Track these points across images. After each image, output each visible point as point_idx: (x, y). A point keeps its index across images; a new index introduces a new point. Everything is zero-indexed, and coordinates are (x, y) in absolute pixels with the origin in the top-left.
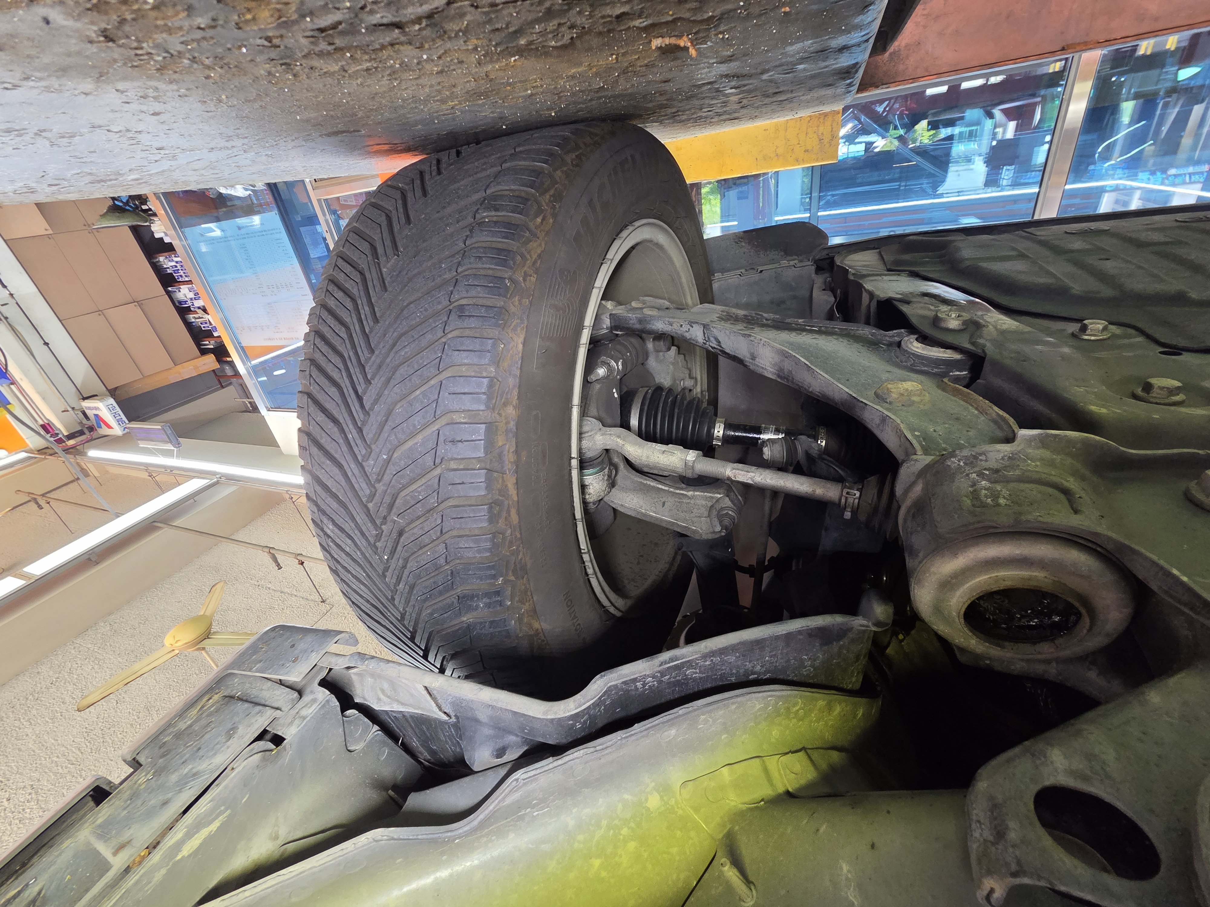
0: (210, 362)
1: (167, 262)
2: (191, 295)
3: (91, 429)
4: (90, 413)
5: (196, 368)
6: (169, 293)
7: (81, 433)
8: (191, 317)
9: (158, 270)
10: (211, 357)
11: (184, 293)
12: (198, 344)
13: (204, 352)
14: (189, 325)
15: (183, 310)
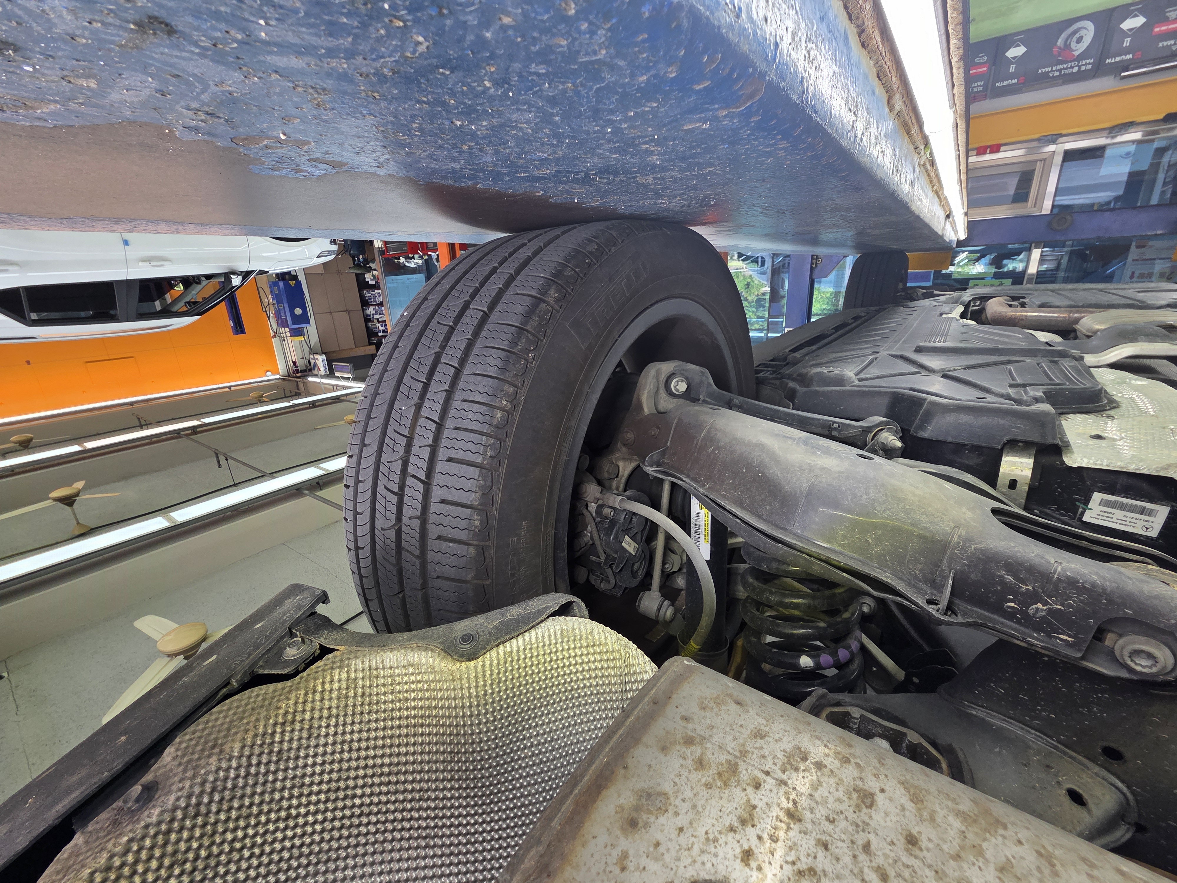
0: (372, 349)
1: (367, 294)
2: (374, 312)
3: (310, 370)
4: (312, 362)
5: (365, 351)
6: (363, 310)
7: (305, 371)
8: (370, 324)
9: (362, 297)
10: (374, 346)
11: (371, 310)
12: (369, 339)
13: (370, 344)
14: (367, 328)
15: (367, 319)
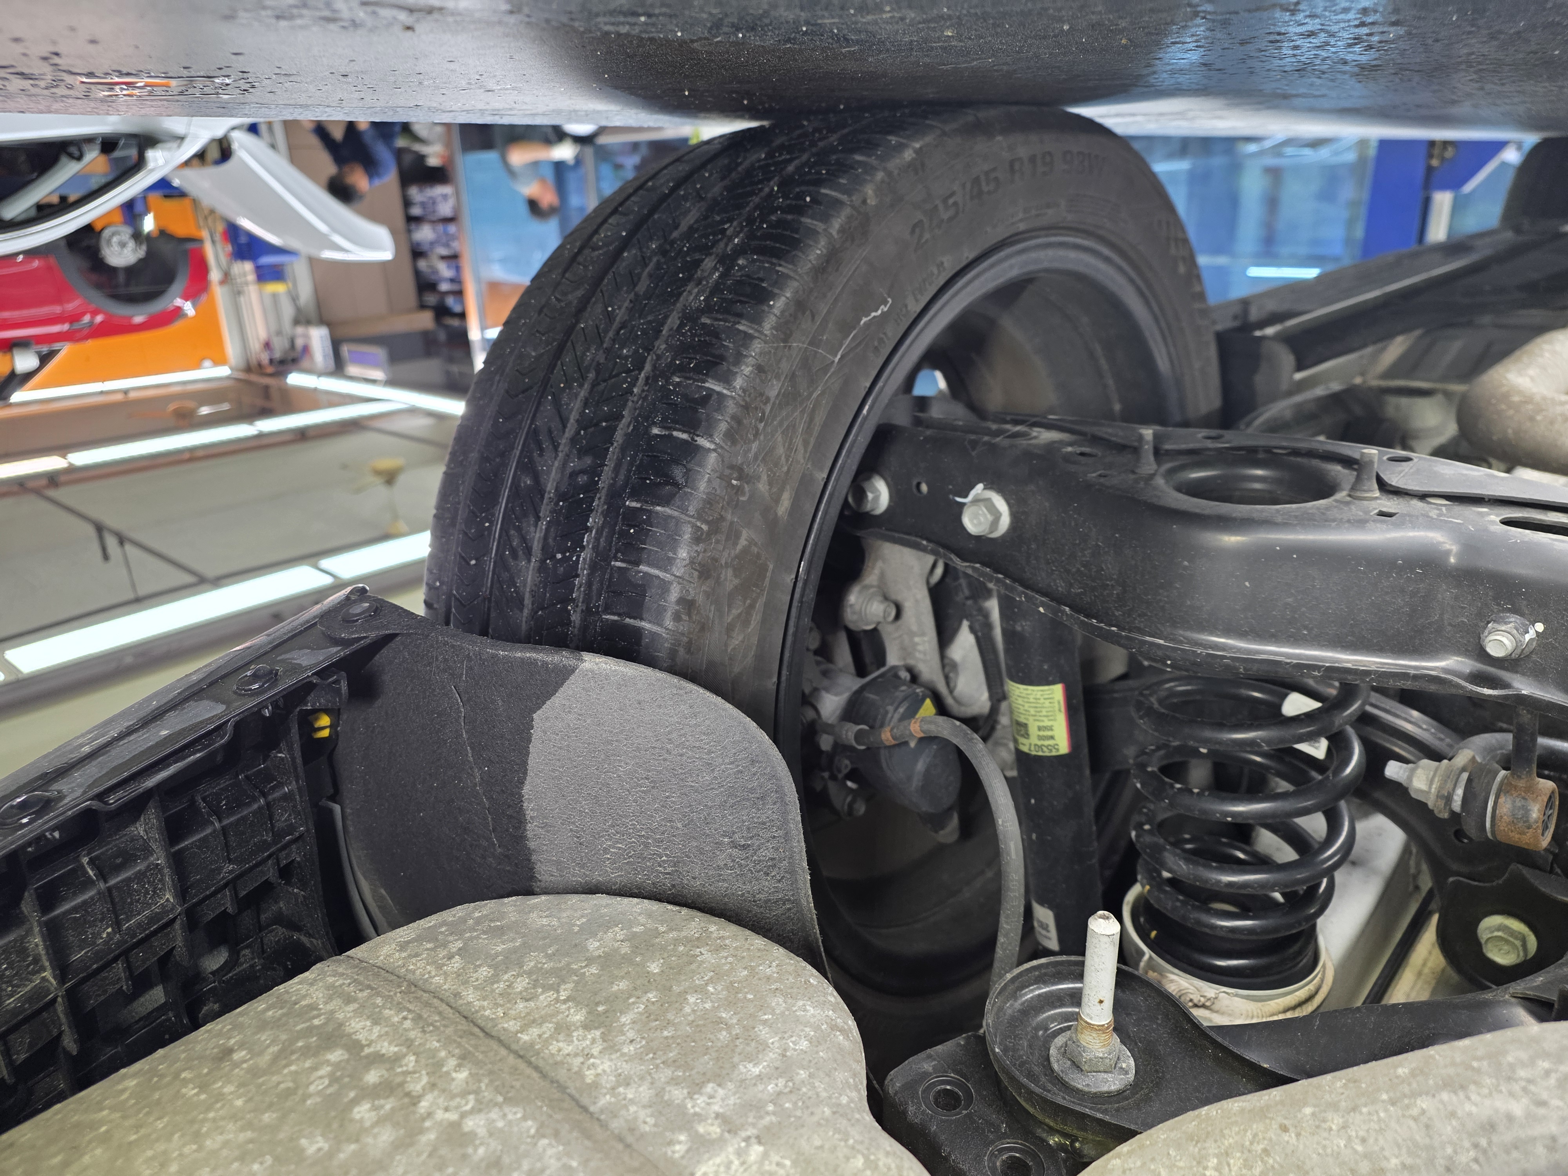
0: (425, 320)
2: (433, 238)
3: (295, 359)
4: (300, 341)
5: (411, 323)
6: (409, 232)
7: (285, 360)
8: (422, 264)
9: (407, 203)
11: (425, 234)
12: (420, 297)
13: (422, 307)
14: (415, 272)
15: (418, 253)
